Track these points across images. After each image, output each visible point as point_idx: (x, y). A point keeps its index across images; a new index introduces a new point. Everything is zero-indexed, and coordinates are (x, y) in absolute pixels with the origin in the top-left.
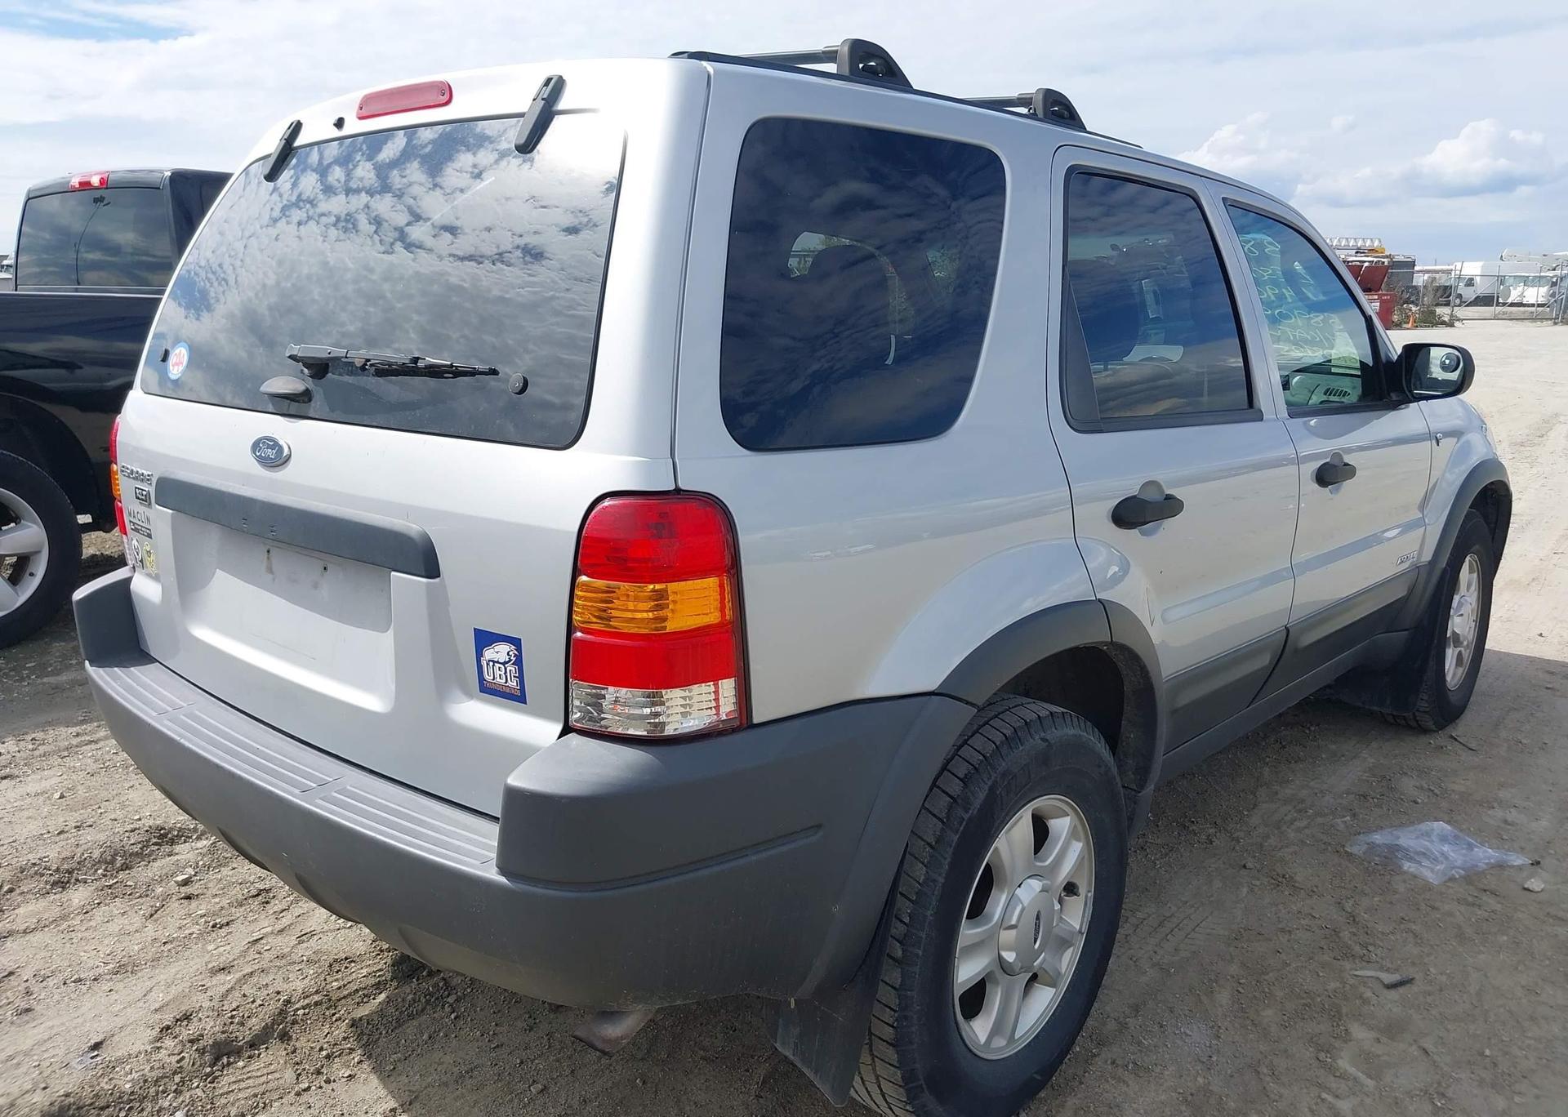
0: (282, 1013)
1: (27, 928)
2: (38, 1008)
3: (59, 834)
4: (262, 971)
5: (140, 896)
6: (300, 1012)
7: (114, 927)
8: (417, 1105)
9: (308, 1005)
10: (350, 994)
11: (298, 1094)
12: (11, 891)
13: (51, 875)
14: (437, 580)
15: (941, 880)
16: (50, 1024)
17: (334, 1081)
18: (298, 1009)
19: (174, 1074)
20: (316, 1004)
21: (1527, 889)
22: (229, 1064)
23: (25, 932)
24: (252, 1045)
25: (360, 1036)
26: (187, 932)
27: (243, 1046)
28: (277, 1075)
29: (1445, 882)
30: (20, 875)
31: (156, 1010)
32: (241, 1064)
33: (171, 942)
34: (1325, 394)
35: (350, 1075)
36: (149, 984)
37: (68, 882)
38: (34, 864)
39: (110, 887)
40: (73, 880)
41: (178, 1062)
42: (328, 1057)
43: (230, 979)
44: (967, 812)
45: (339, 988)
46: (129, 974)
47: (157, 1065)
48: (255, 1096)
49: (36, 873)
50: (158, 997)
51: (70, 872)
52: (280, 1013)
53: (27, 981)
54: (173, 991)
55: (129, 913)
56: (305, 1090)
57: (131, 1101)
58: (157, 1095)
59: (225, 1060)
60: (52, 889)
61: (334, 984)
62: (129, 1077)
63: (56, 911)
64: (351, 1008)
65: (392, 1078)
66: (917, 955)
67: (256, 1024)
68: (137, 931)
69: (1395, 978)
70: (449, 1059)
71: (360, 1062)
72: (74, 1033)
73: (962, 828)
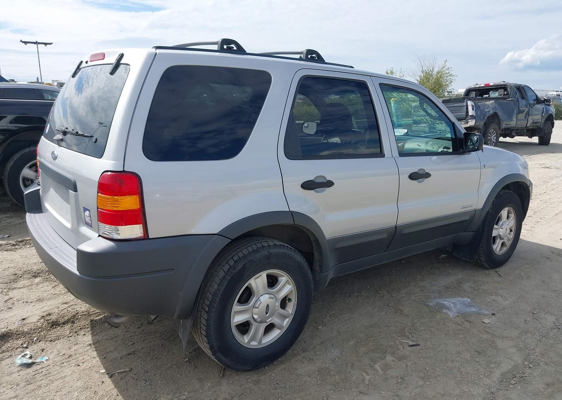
0: (74, 316)
1: (20, 287)
2: (13, 308)
3: (41, 263)
4: (75, 305)
5: (54, 282)
6: (80, 316)
7: (43, 289)
8: (97, 344)
9: (82, 315)
10: (95, 313)
11: (68, 337)
12: (21, 277)
13: (33, 274)
14: (76, 193)
15: (222, 290)
16: (15, 312)
17: (79, 335)
18: (79, 316)
19: (39, 328)
20: (85, 315)
21: (483, 322)
22: (55, 328)
23: (19, 288)
24: (64, 324)
25: (91, 324)
26: (61, 292)
27: (61, 324)
28: (65, 332)
29: (455, 317)
30: (24, 273)
31: (43, 312)
32: (59, 328)
33: (56, 294)
34: (443, 148)
35: (84, 334)
36: (45, 305)
37: (37, 276)
38: (29, 270)
39: (47, 278)
40: (39, 276)
41: (41, 325)
42: (81, 328)
43: (66, 306)
44: (234, 270)
45: (93, 311)
46: (41, 302)
47: (36, 326)
48: (57, 336)
49: (29, 273)
50: (46, 308)
51: (38, 273)
52: (73, 316)
53: (14, 301)
54: (50, 307)
55: (49, 286)
56: (71, 336)
57: (26, 334)
58: (33, 333)
59: (54, 327)
60: (32, 277)
61: (92, 310)
62: (27, 328)
63: (30, 283)
64: (94, 317)
65: (95, 336)
66: (213, 311)
67: (66, 318)
68: (48, 291)
69: (413, 343)
70: (113, 333)
71: (89, 331)
72: (20, 315)
73: (232, 275)
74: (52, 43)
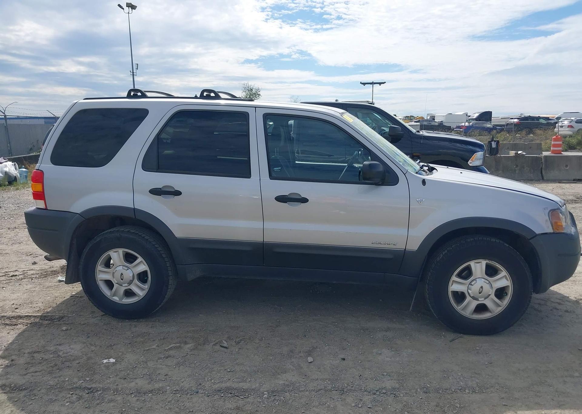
74: (385, 82)
